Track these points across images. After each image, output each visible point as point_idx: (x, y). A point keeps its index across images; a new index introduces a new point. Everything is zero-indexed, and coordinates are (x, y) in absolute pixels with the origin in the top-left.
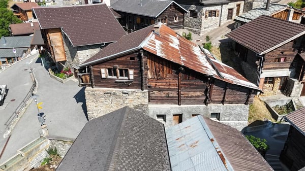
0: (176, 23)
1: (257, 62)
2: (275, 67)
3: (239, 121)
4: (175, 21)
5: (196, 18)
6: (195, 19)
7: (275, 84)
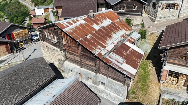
0: (134, 11)
1: (161, 55)
2: (181, 64)
3: (117, 95)
4: (134, 10)
5: (155, 8)
6: (154, 10)
7: (180, 80)
